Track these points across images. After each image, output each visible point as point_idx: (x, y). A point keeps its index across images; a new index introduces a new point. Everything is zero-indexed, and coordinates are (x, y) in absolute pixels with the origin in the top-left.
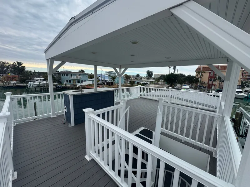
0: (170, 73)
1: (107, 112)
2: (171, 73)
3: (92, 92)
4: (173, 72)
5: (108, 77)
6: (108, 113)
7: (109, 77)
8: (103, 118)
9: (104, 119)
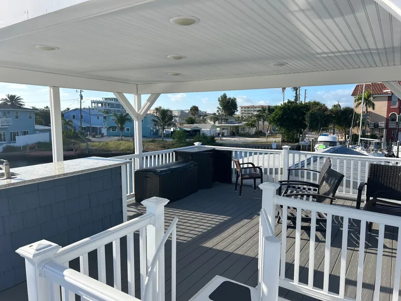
0: (286, 101)
1: (106, 246)
2: (289, 102)
3: (46, 178)
4: (293, 100)
5: (101, 118)
6: (109, 248)
7: (105, 118)
8: (93, 273)
9: (96, 278)
